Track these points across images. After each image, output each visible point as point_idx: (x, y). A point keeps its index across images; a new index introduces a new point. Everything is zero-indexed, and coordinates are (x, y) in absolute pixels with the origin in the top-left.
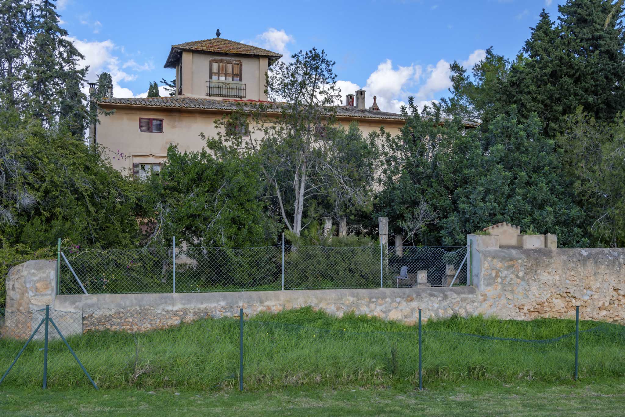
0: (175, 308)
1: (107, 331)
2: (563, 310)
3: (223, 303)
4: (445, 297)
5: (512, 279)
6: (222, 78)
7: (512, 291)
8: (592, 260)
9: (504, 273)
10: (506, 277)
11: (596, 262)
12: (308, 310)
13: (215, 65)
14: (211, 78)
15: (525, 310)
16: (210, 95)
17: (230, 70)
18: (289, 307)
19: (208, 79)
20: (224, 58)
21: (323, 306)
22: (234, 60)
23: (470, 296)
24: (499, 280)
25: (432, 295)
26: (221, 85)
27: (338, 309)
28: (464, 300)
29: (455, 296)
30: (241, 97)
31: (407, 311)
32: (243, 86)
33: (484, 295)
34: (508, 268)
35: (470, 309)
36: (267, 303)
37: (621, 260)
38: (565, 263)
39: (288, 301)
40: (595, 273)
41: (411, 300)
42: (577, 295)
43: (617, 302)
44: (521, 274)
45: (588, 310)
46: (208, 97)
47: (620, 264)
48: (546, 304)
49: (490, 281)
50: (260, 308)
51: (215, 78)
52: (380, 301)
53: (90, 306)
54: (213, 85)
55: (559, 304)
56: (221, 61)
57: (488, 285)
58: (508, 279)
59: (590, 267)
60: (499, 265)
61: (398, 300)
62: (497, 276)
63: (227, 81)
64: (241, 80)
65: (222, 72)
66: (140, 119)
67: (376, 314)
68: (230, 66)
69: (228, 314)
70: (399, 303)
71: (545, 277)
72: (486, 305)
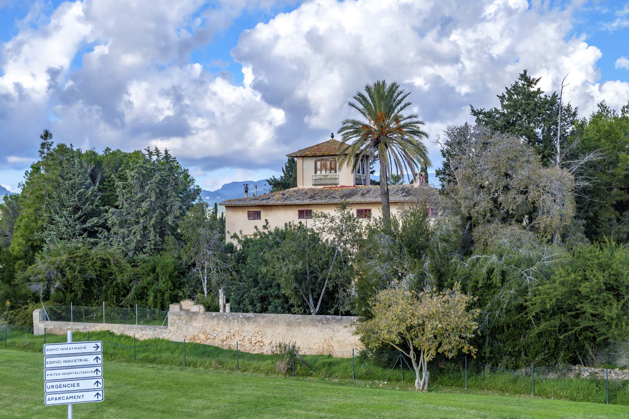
0: (69, 328)
1: (52, 333)
2: (204, 340)
3: (82, 327)
4: (155, 330)
5: (181, 325)
6: (323, 172)
7: (181, 330)
8: (216, 318)
9: (177, 322)
10: (178, 324)
11: (218, 319)
12: (108, 331)
13: (319, 163)
14: (316, 173)
15: (188, 338)
16: (315, 185)
17: (328, 166)
18: (103, 330)
19: (314, 174)
20: (324, 158)
21: (113, 330)
22: (331, 158)
23: (164, 330)
24: (176, 324)
25: (150, 329)
26: (322, 177)
27: (118, 332)
28: (162, 332)
29: (159, 330)
30: (336, 184)
31: (141, 335)
32: (337, 177)
33: (170, 330)
34: (179, 319)
35: (164, 335)
36: (96, 328)
37: (230, 319)
38: (204, 319)
39: (102, 328)
40: (218, 324)
41: (143, 330)
42: (211, 333)
43: (230, 338)
44: (184, 322)
45: (216, 340)
46: (314, 187)
47: (230, 320)
48: (196, 336)
49: (173, 325)
50: (94, 330)
51: (318, 173)
52: (132, 330)
53: (47, 325)
54: (317, 178)
55: (202, 337)
56: (322, 159)
57: (171, 326)
58: (179, 324)
59: (215, 321)
60: (175, 318)
61: (138, 330)
62: (175, 323)
63: (326, 174)
64: (336, 172)
65: (324, 167)
66: (248, 211)
67: (131, 335)
68: (328, 163)
69: (84, 331)
70: (138, 331)
71: (195, 324)
72: (171, 334)
